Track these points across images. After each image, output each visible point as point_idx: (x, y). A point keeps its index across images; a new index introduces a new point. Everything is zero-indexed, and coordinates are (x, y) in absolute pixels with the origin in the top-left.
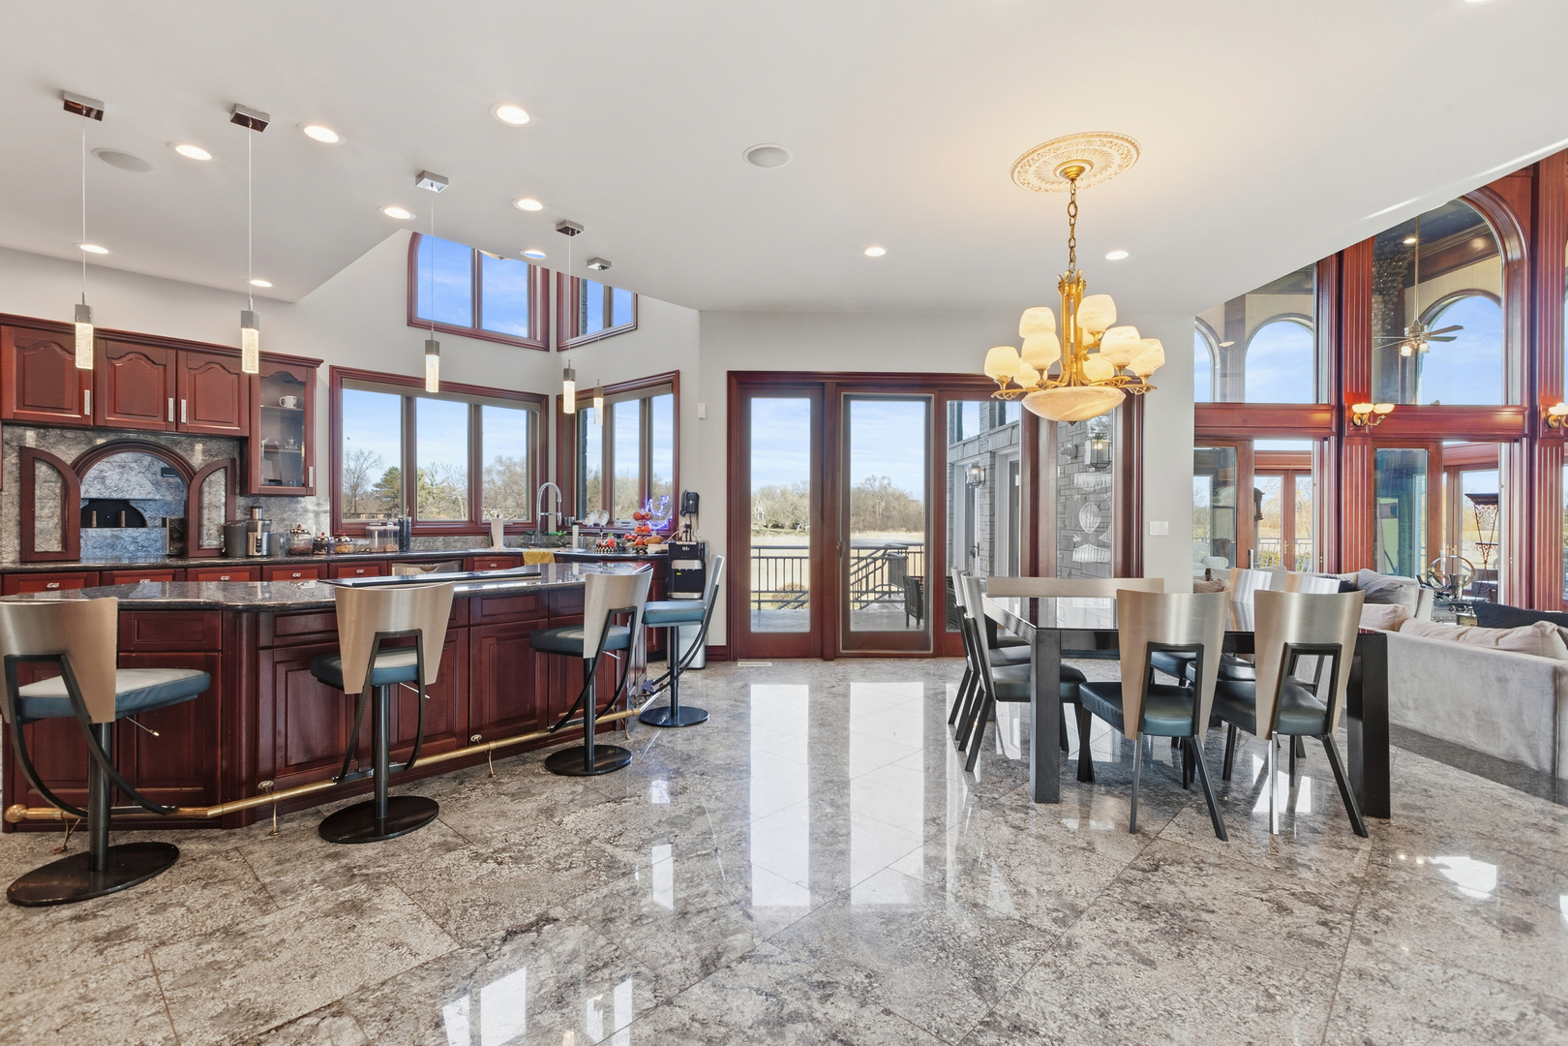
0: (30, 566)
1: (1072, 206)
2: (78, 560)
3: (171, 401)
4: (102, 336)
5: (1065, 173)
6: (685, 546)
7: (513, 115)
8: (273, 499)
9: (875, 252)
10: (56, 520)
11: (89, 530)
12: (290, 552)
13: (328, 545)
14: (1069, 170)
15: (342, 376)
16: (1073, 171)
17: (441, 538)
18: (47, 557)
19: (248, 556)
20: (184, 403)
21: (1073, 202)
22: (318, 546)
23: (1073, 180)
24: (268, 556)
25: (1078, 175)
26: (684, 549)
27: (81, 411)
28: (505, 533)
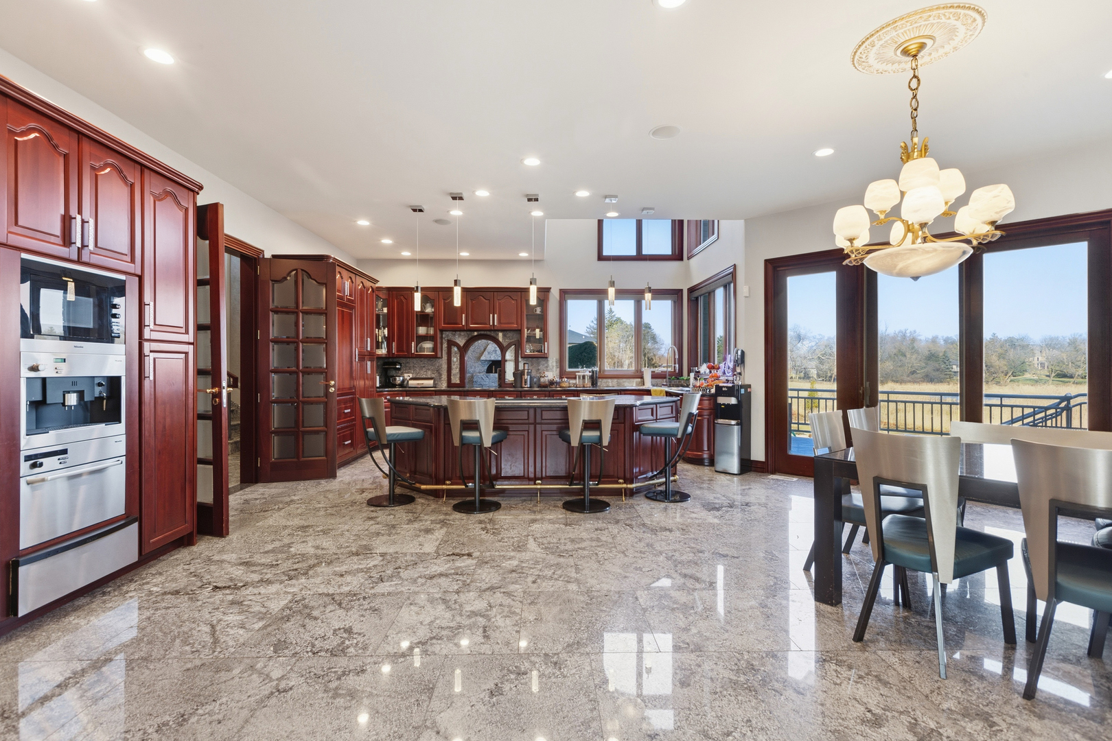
0: (452, 389)
1: (915, 81)
2: (464, 387)
3: (491, 315)
4: (465, 290)
5: (905, 52)
6: (724, 387)
7: (532, 162)
8: (534, 359)
9: (824, 152)
10: (458, 370)
11: (491, 374)
12: (540, 386)
13: (556, 382)
14: (910, 48)
15: (565, 294)
16: (913, 48)
17: (616, 380)
18: (456, 385)
19: (522, 387)
20: (496, 315)
21: (915, 76)
22: (552, 383)
23: (915, 56)
24: (530, 387)
25: (919, 51)
26: (724, 389)
27: (462, 324)
28: (652, 378)
